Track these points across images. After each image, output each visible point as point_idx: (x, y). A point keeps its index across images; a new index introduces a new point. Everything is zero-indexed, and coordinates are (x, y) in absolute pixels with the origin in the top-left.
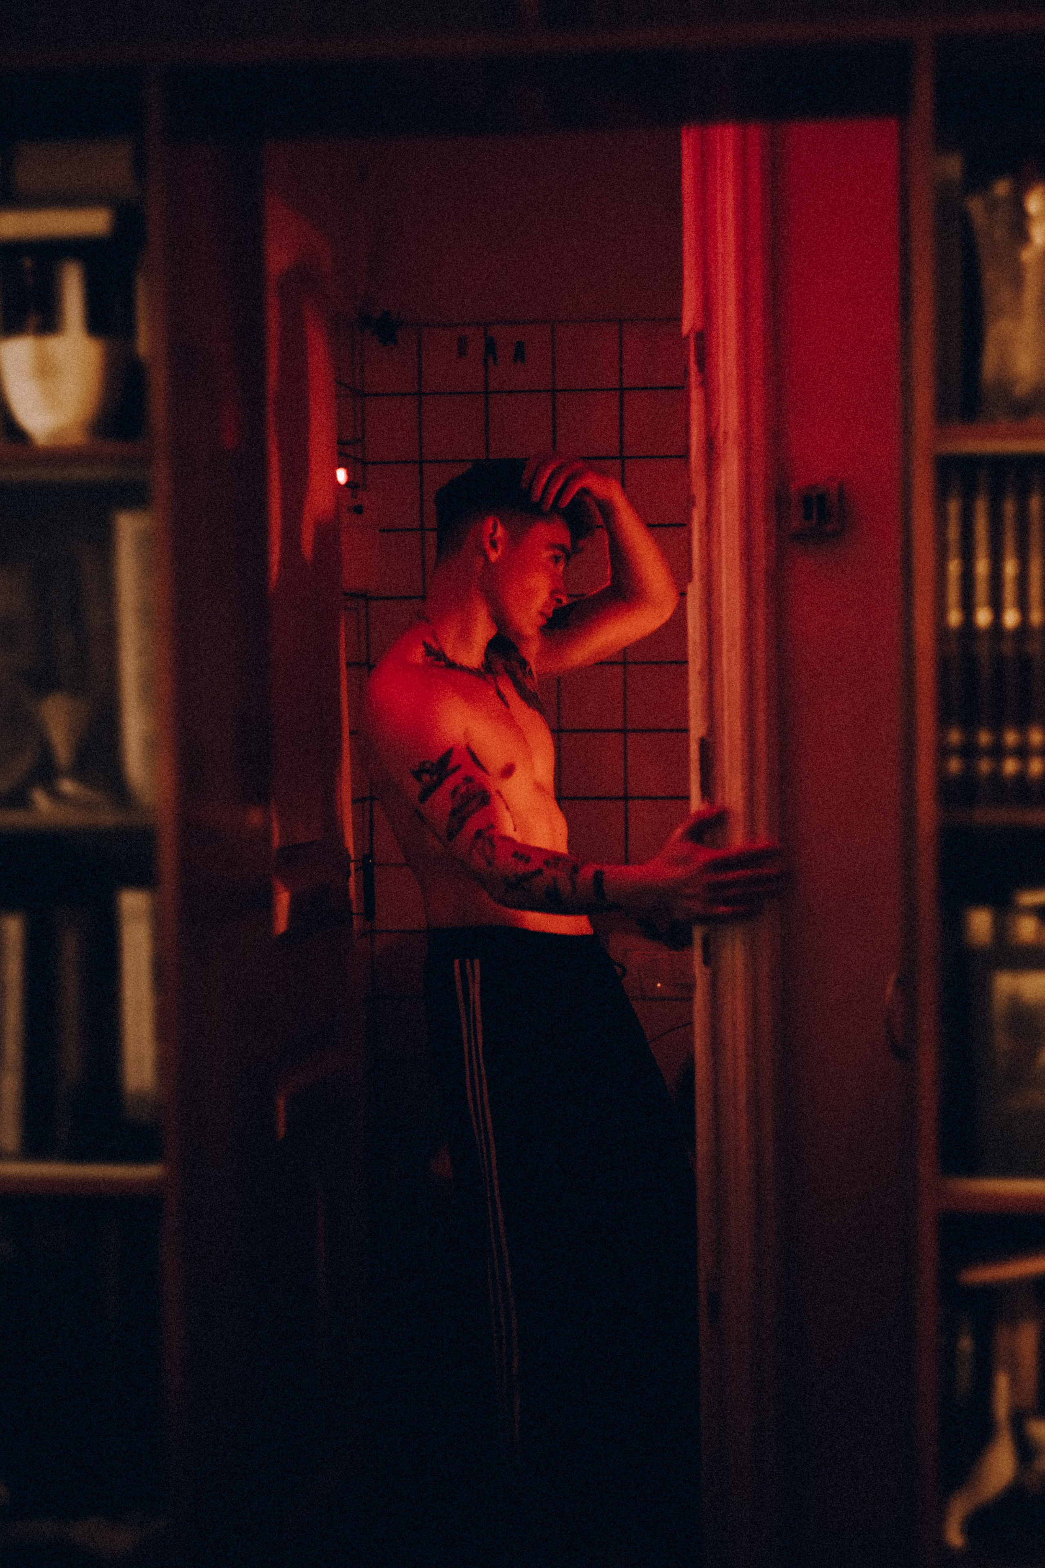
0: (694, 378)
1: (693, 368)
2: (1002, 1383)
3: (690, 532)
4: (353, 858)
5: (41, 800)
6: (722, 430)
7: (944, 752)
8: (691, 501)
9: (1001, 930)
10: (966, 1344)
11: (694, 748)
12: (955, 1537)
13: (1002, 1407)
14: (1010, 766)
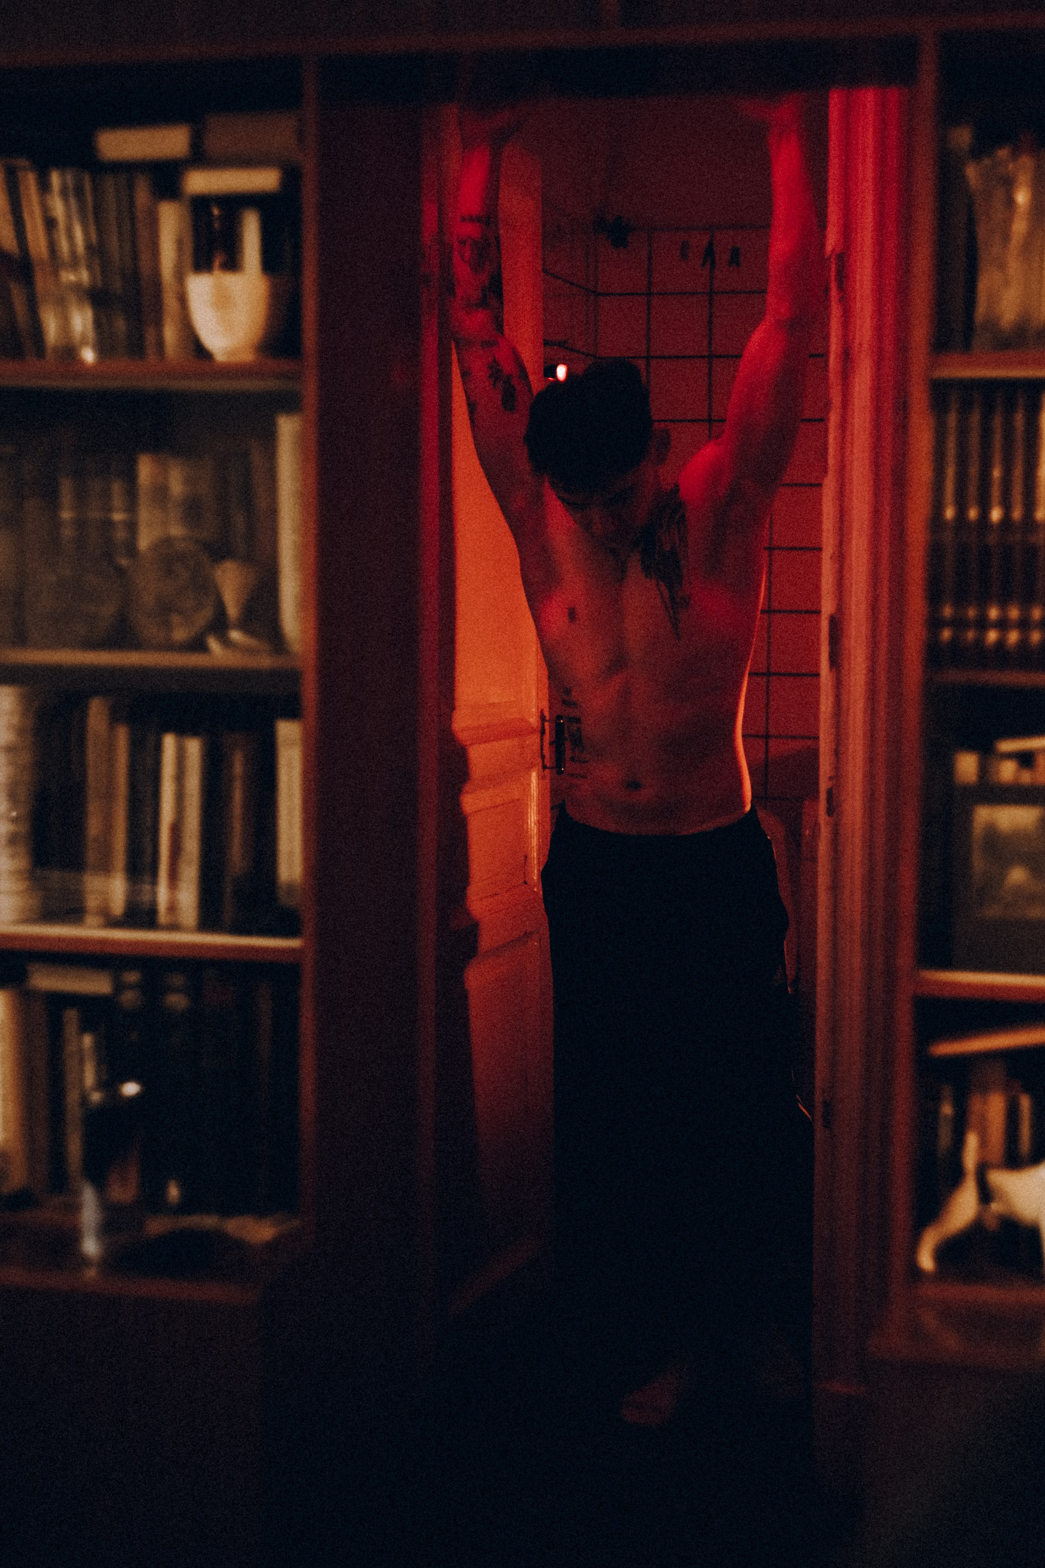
0: (834, 292)
1: (833, 286)
2: (972, 1141)
3: (826, 431)
4: (547, 718)
5: (214, 644)
6: (857, 341)
7: (935, 623)
8: (827, 406)
9: (984, 770)
10: (947, 1110)
11: (825, 624)
12: (926, 1261)
13: (970, 1158)
14: (992, 636)
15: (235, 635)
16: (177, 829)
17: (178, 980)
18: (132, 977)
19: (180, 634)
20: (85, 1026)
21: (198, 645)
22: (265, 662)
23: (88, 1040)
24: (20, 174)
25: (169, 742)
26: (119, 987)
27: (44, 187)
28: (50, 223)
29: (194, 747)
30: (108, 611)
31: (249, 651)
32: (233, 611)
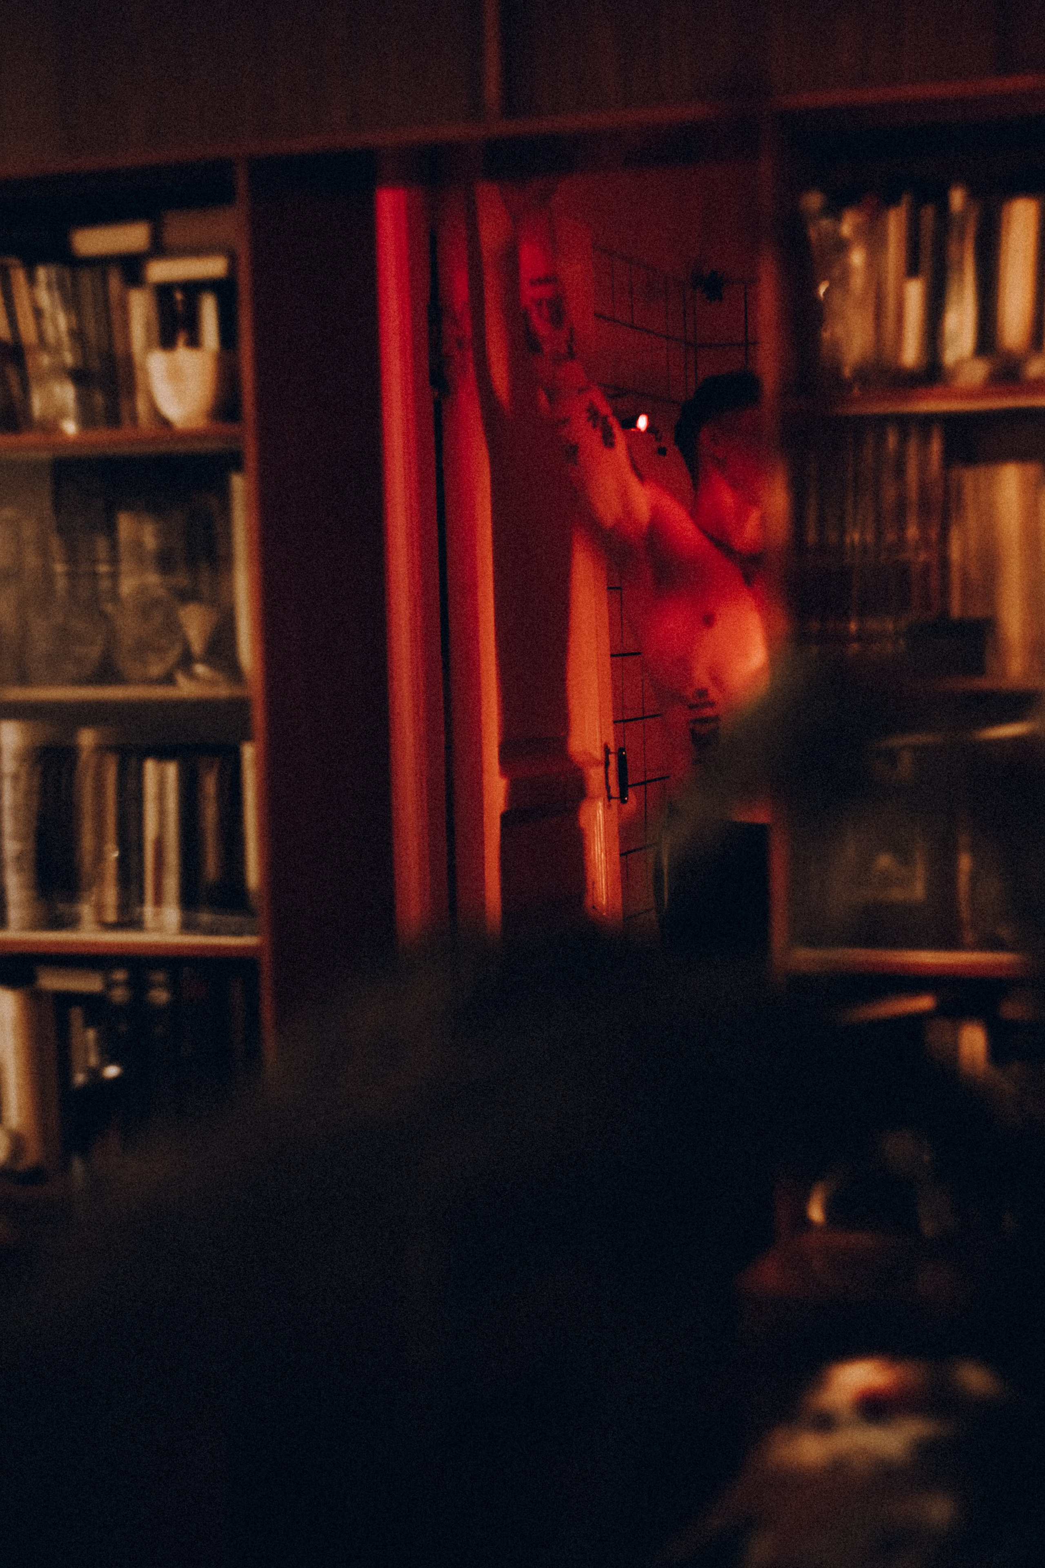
5: (182, 678)
15: (200, 669)
16: (160, 844)
17: (159, 977)
18: (120, 975)
19: (156, 670)
20: (89, 1023)
21: (168, 679)
22: (223, 691)
23: (91, 1034)
24: (12, 272)
25: (150, 767)
26: (110, 985)
27: (32, 280)
28: (38, 313)
29: (172, 770)
30: (94, 652)
31: (212, 683)
32: (197, 647)
